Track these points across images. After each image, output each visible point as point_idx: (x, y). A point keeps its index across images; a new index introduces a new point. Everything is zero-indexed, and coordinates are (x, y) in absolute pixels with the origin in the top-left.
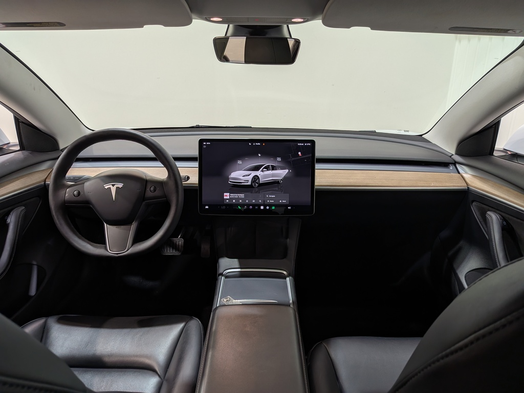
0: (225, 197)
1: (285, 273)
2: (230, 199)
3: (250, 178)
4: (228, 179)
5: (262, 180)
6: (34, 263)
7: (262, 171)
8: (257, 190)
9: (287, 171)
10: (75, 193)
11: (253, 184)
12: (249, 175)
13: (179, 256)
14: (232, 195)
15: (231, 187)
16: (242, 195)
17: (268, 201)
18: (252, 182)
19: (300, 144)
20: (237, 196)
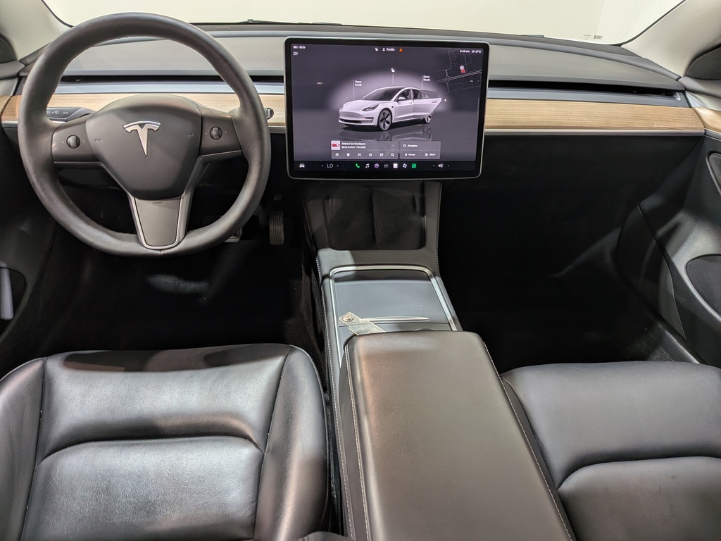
0: (333, 148)
1: (427, 271)
2: (342, 151)
3: (375, 113)
4: (338, 114)
5: (396, 118)
6: (3, 265)
7: (397, 101)
8: (387, 134)
9: (439, 100)
10: (71, 140)
11: (381, 125)
12: (374, 108)
13: (235, 243)
14: (345, 144)
15: (343, 130)
16: (361, 144)
17: (406, 155)
18: (380, 120)
19: (464, 51)
20: (354, 145)
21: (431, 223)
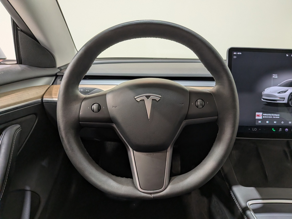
0: (257, 118)
2: (263, 120)
3: (286, 95)
4: (261, 95)
6: (28, 188)
10: (95, 107)
11: (290, 103)
12: (285, 92)
14: (265, 115)
15: (264, 106)
18: (289, 100)
20: (271, 116)
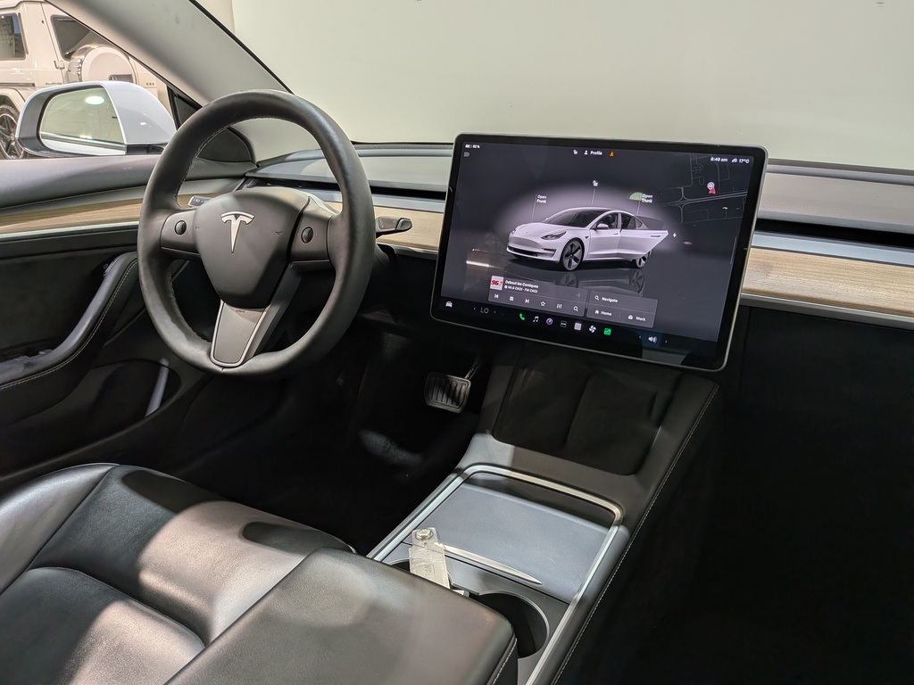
0: (493, 287)
1: (616, 510)
2: (504, 292)
3: (560, 244)
4: (506, 240)
5: (590, 254)
6: (165, 362)
7: (596, 229)
8: (572, 277)
9: (664, 234)
10: (179, 225)
11: (566, 262)
12: (558, 236)
14: (510, 282)
15: (509, 262)
16: (532, 286)
17: (597, 312)
18: (565, 255)
19: (718, 159)
20: (522, 287)
21: (668, 442)
